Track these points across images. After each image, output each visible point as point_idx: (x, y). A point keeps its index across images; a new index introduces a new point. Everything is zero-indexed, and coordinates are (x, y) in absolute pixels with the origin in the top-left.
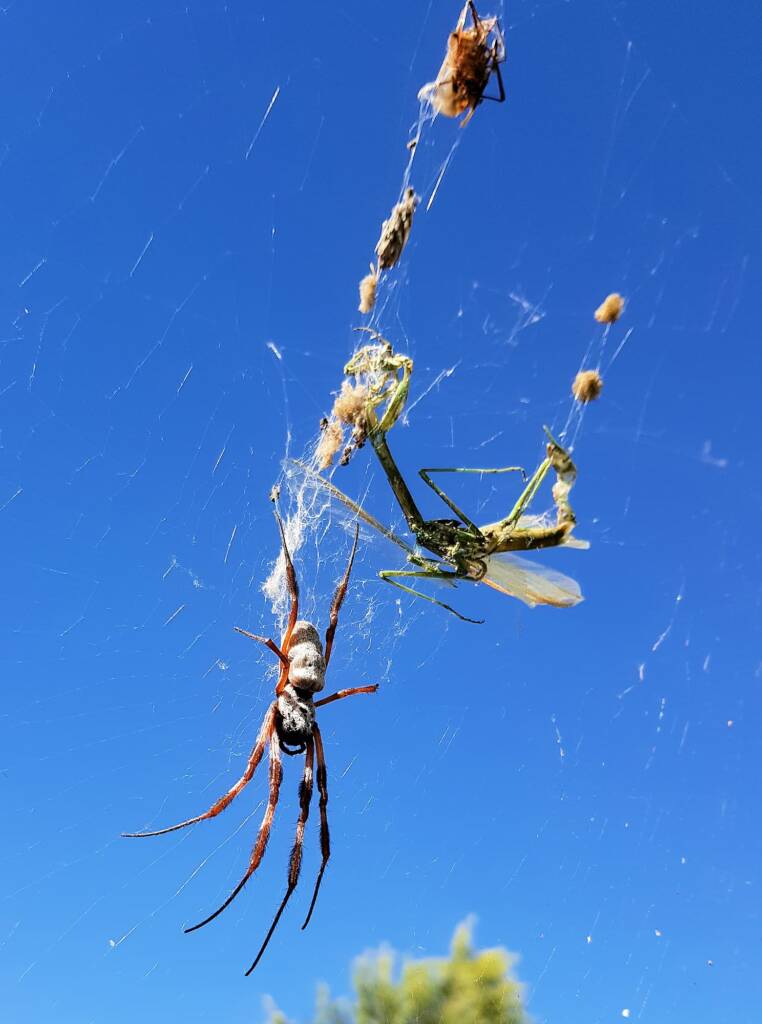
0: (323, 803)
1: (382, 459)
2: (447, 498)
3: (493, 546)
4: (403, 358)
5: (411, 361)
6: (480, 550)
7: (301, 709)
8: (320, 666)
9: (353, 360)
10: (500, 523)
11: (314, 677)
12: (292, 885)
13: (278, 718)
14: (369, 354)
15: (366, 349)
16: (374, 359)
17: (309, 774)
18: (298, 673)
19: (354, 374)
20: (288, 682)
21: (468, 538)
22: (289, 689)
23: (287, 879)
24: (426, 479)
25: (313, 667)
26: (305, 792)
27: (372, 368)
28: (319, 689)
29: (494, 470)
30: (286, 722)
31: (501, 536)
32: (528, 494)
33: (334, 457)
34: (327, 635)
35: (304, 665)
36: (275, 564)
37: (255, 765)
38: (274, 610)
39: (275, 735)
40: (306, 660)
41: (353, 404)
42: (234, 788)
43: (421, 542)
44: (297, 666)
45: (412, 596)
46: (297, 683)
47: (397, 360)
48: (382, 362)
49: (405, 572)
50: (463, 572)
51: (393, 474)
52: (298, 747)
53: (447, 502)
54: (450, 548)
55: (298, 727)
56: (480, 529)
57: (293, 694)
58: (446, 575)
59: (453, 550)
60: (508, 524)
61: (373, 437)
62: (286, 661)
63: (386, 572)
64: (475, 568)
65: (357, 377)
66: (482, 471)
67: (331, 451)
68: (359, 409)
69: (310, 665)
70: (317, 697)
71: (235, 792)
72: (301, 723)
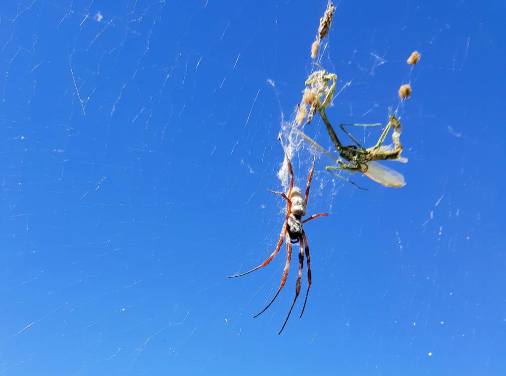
0: (309, 261)
1: (324, 120)
2: (351, 136)
3: (371, 158)
4: (333, 75)
5: (336, 76)
6: (365, 159)
7: (298, 223)
8: (304, 204)
9: (309, 79)
10: (373, 148)
11: (302, 209)
12: (297, 294)
13: (288, 227)
14: (317, 75)
15: (315, 73)
16: (319, 77)
17: (302, 250)
18: (296, 207)
19: (310, 85)
20: (291, 212)
21: (361, 153)
22: (291, 215)
23: (295, 291)
24: (343, 129)
25: (301, 205)
26: (301, 257)
27: (319, 80)
28: (304, 215)
29: (370, 125)
30: (291, 229)
31: (374, 153)
32: (383, 136)
33: (304, 120)
34: (306, 193)
35: (297, 204)
36: (282, 165)
37: (280, 245)
38: (283, 184)
39: (288, 234)
40: (298, 202)
41: (311, 96)
42: (272, 255)
43: (342, 155)
44: (295, 205)
45: (339, 178)
46: (295, 212)
47: (330, 76)
48: (323, 77)
49: (336, 167)
50: (359, 167)
51: (329, 126)
52: (296, 240)
53: (352, 138)
54: (354, 157)
55: (297, 230)
56: (366, 150)
57: (294, 217)
58: (353, 169)
59: (355, 158)
60: (376, 148)
61: (320, 110)
62: (290, 203)
63: (329, 167)
64: (363, 167)
65: (312, 85)
66: (365, 125)
67: (302, 118)
68: (314, 98)
69: (300, 204)
70: (303, 218)
71: (273, 256)
72: (298, 229)
